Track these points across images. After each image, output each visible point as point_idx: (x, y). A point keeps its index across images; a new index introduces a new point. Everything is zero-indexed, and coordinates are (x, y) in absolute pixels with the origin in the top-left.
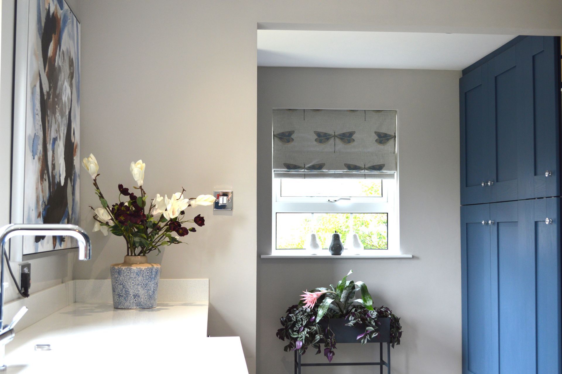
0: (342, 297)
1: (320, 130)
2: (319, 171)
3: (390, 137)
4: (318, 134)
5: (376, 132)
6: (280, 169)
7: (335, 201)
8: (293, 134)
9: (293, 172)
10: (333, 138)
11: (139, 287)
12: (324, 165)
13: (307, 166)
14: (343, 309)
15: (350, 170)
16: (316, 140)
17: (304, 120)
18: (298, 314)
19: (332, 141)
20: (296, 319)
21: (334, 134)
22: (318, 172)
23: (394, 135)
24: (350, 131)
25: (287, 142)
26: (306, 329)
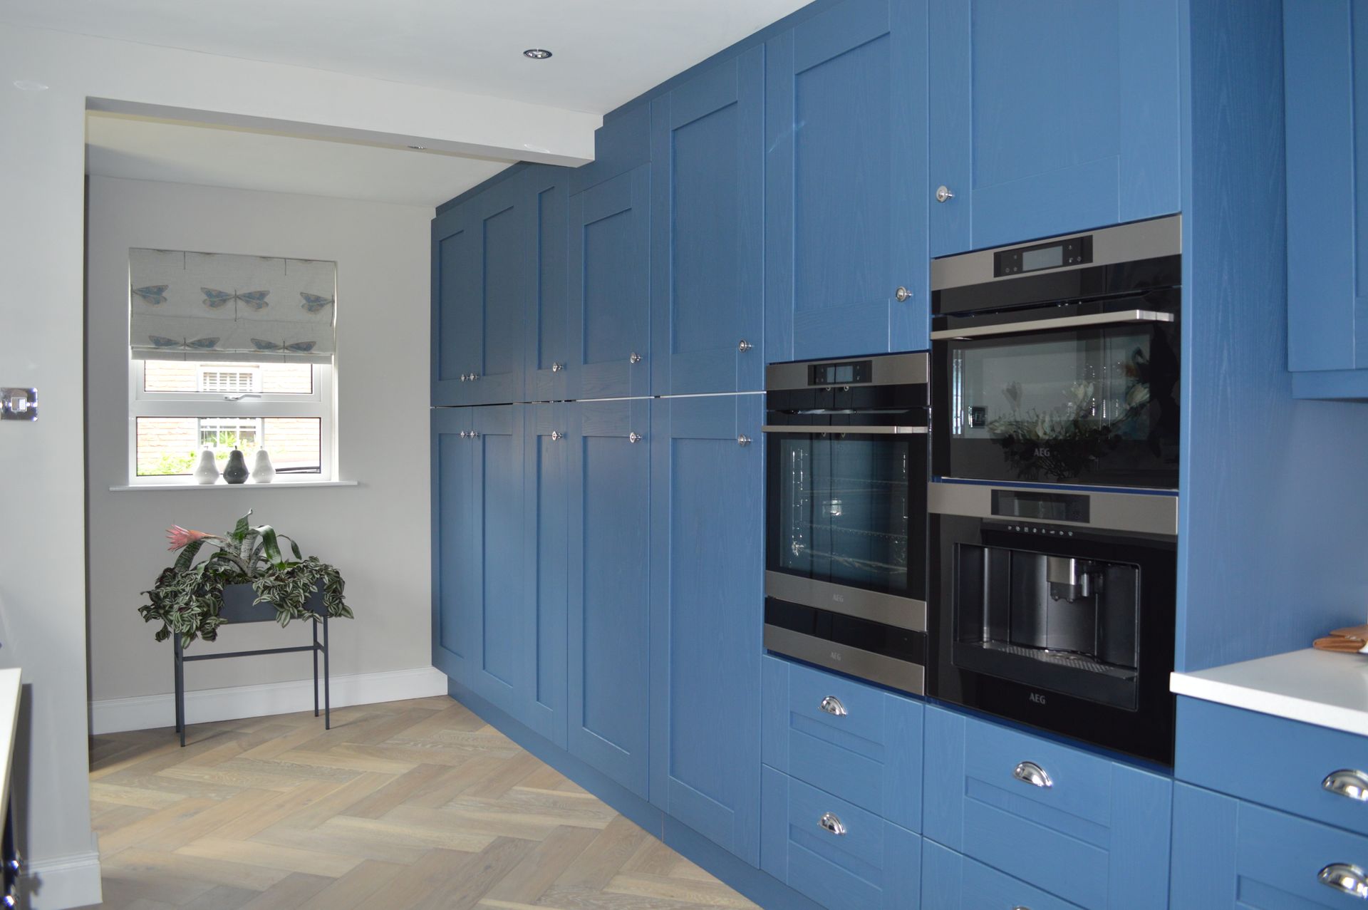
1: (215, 286)
2: (209, 349)
3: (325, 302)
4: (209, 293)
5: (301, 294)
6: (143, 345)
7: (237, 399)
8: (166, 291)
9: (165, 350)
10: (234, 300)
13: (189, 341)
15: (260, 348)
16: (204, 302)
17: (185, 268)
19: (230, 304)
21: (234, 294)
22: (208, 351)
23: (331, 298)
24: (263, 289)
25: (155, 304)
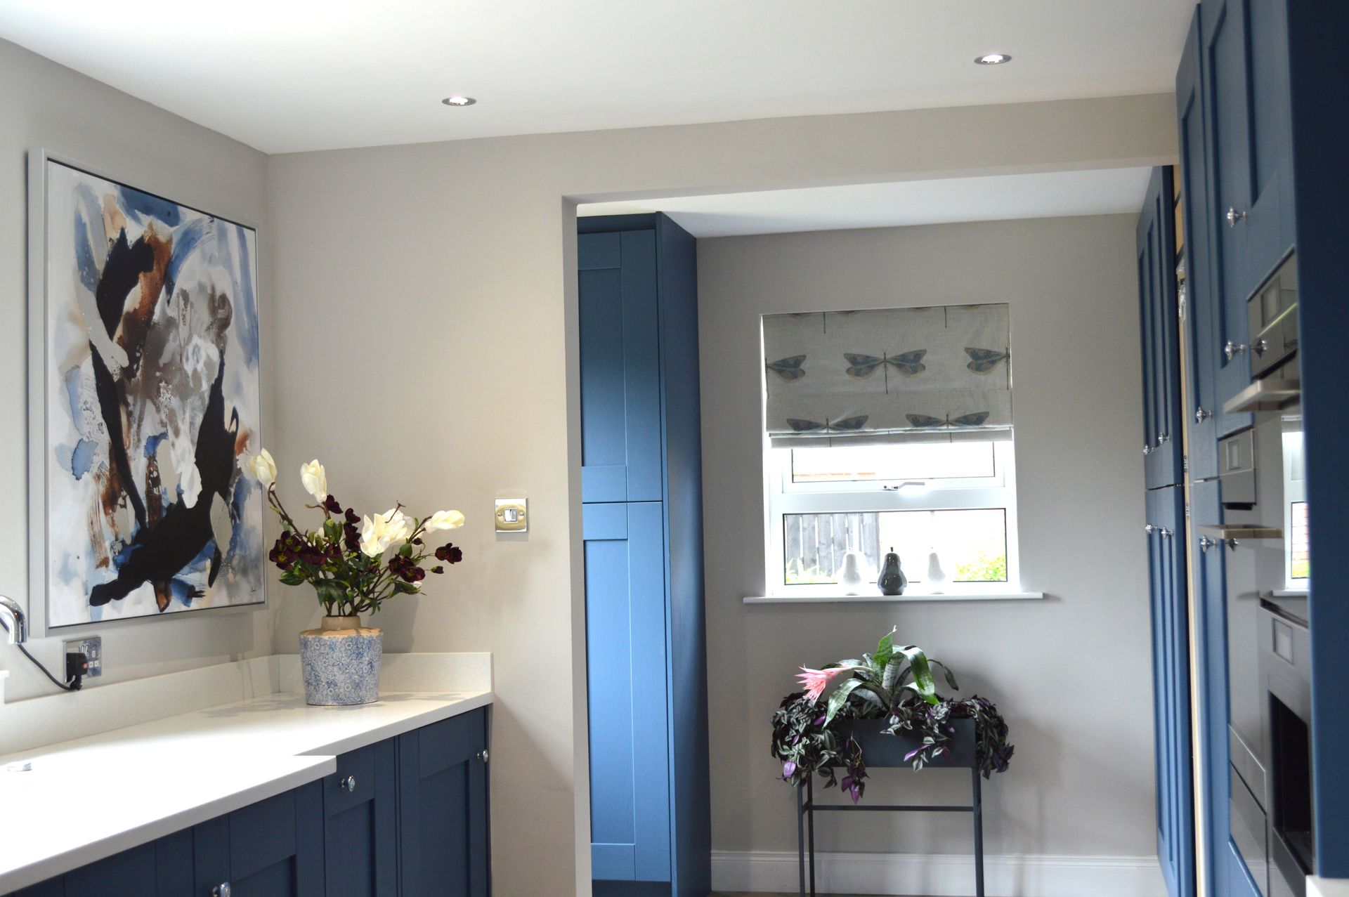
0: (885, 678)
1: (856, 351)
2: (858, 431)
3: (998, 358)
4: (853, 359)
5: (967, 350)
6: (781, 430)
7: (898, 487)
8: (804, 362)
9: (806, 435)
10: (882, 365)
11: (336, 669)
12: (866, 418)
13: (831, 423)
14: (887, 702)
15: (917, 426)
16: (848, 371)
17: (825, 332)
18: (794, 711)
19: (879, 371)
20: (789, 721)
21: (883, 357)
22: (856, 433)
23: (1005, 352)
24: (917, 348)
25: (793, 379)
26: (804, 740)
